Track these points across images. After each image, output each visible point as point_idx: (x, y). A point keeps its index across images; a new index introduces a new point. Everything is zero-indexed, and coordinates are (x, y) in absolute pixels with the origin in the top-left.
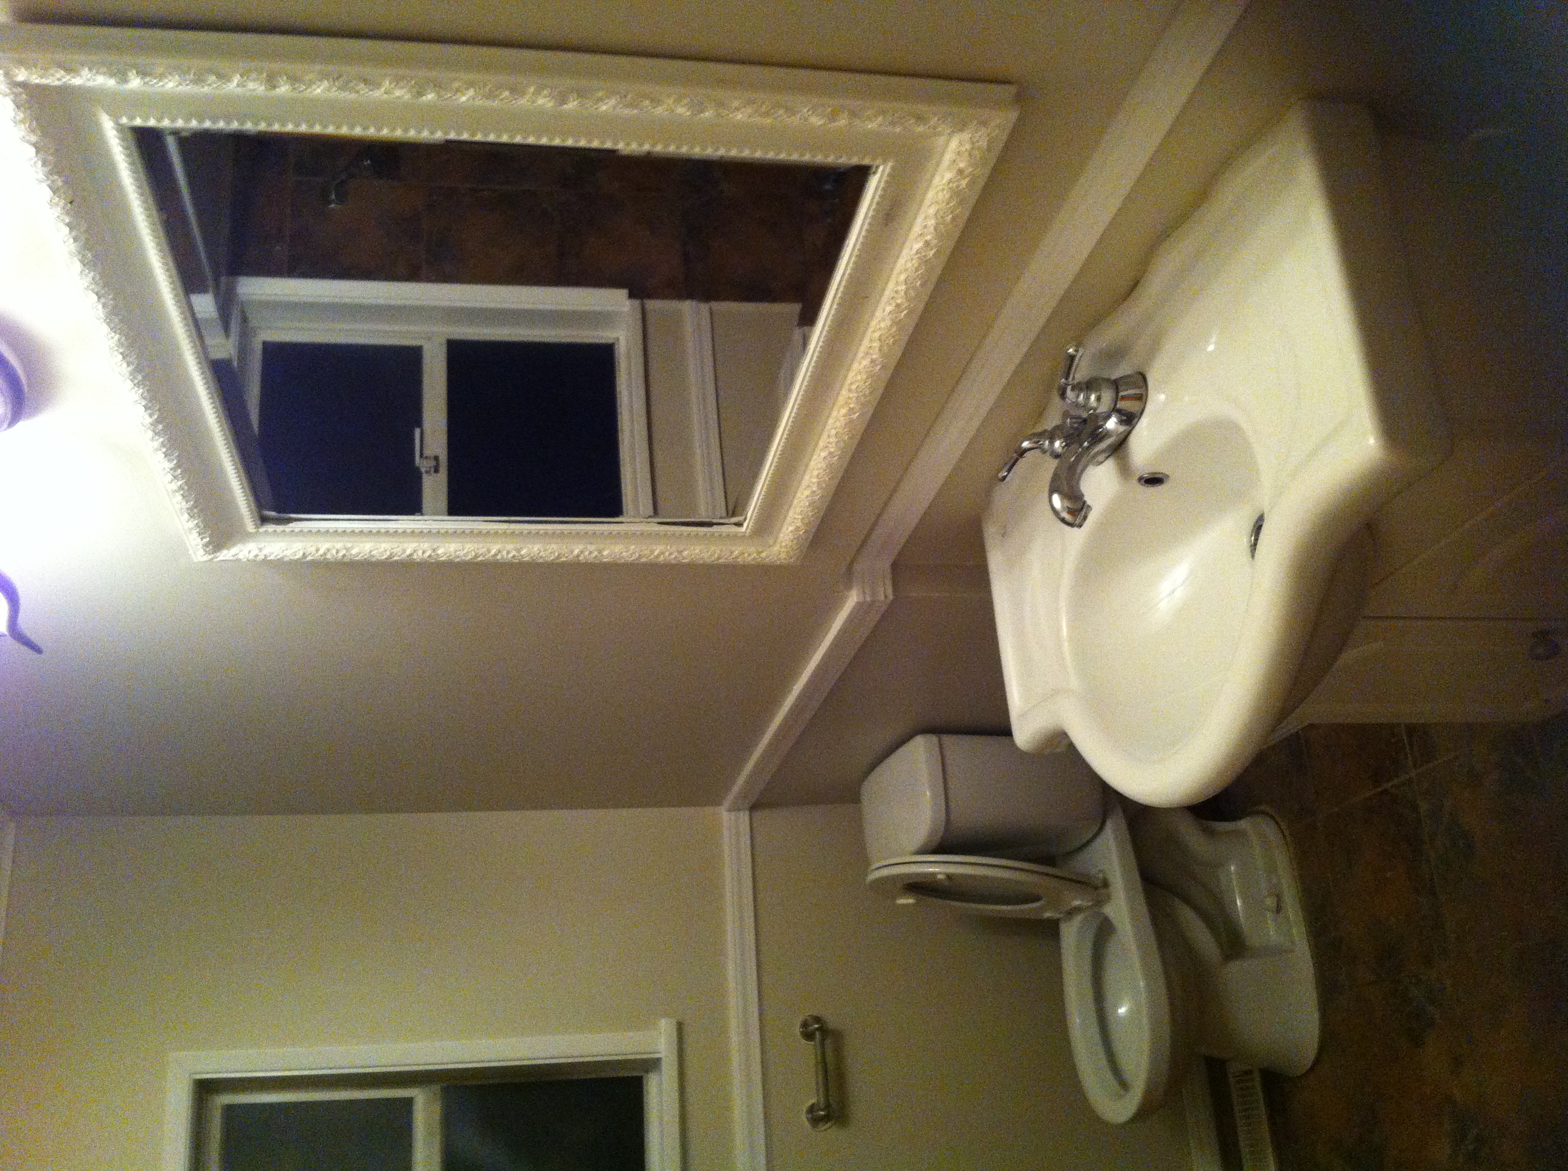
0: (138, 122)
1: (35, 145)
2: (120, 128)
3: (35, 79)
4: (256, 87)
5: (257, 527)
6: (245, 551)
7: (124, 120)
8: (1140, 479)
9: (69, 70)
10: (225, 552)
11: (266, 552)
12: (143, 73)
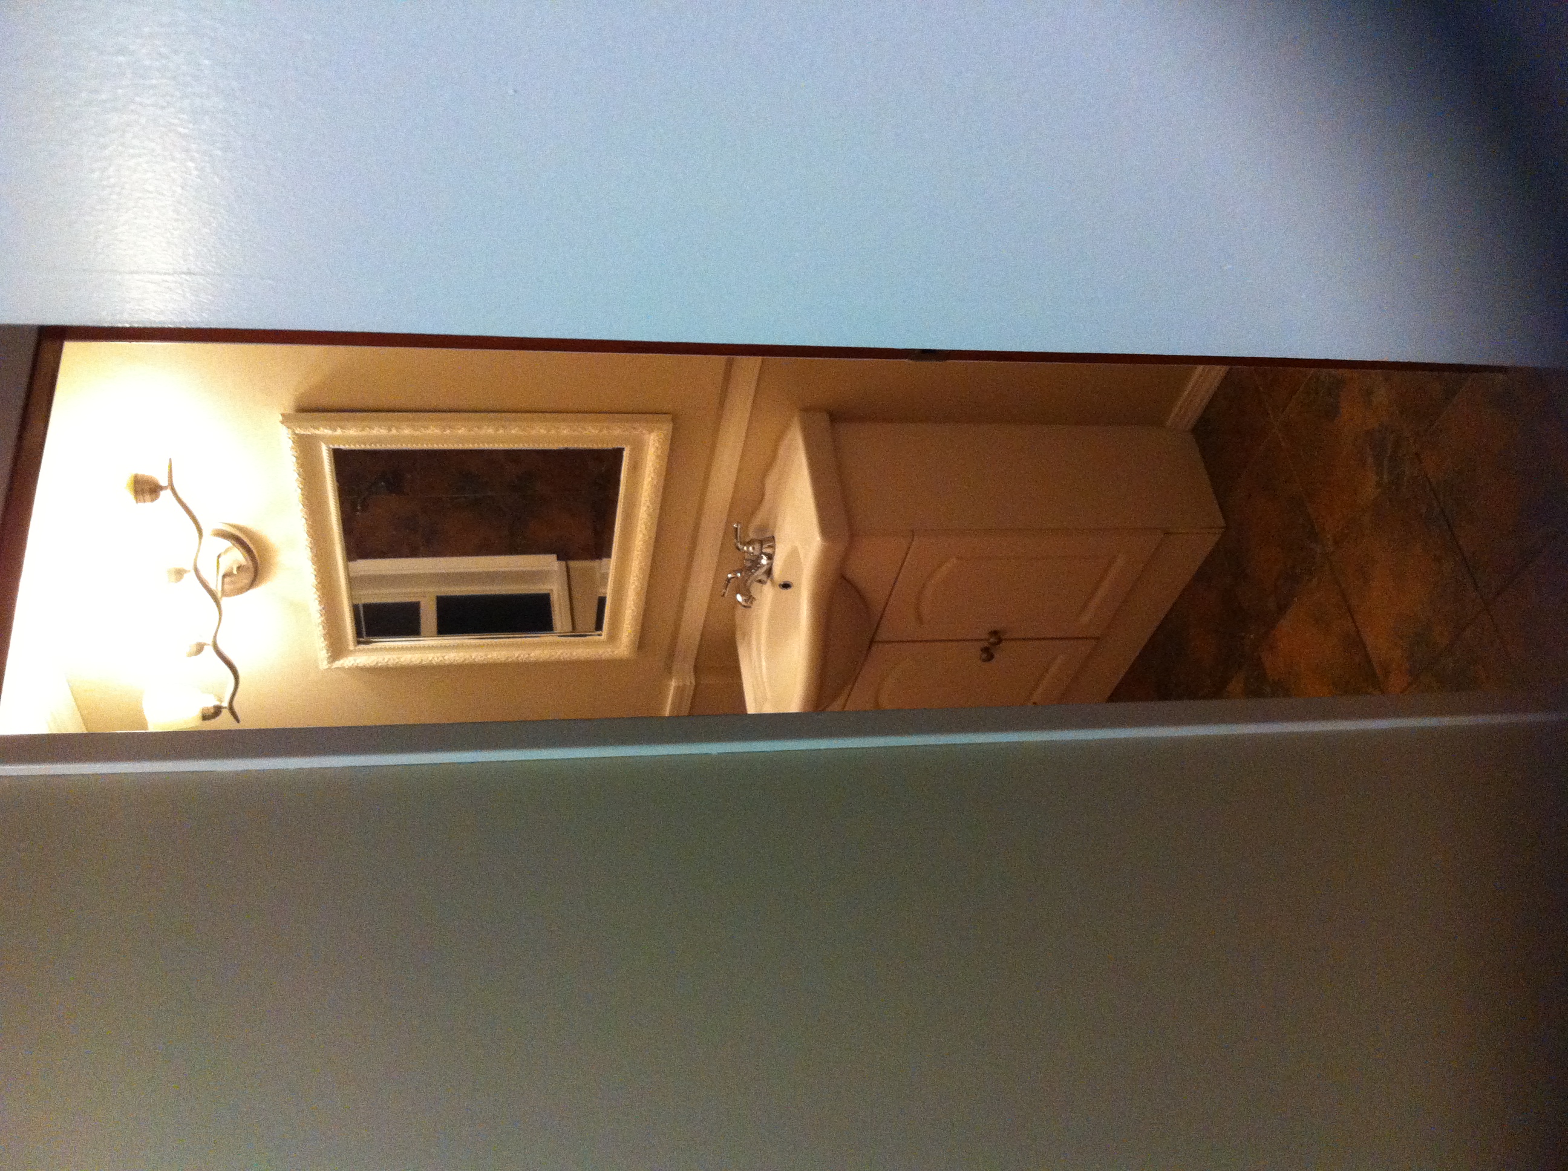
0: (336, 447)
1: (296, 457)
2: (329, 449)
3: (302, 432)
4: (383, 432)
5: (355, 646)
6: (348, 662)
7: (331, 446)
8: (780, 585)
9: (315, 428)
10: (337, 662)
11: (358, 661)
12: (342, 428)
